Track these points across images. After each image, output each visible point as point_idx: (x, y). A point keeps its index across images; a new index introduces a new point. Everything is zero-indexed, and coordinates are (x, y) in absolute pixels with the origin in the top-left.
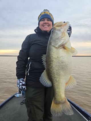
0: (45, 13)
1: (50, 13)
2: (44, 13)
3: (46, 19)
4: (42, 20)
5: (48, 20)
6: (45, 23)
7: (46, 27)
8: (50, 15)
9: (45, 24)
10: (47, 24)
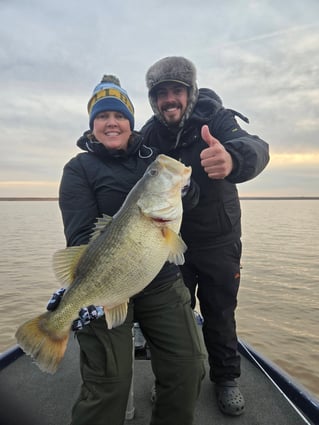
0: (107, 94)
1: (122, 94)
2: (104, 93)
3: (112, 114)
4: (102, 117)
5: (117, 117)
6: (110, 126)
7: (113, 138)
8: (123, 101)
9: (108, 130)
10: (117, 130)
